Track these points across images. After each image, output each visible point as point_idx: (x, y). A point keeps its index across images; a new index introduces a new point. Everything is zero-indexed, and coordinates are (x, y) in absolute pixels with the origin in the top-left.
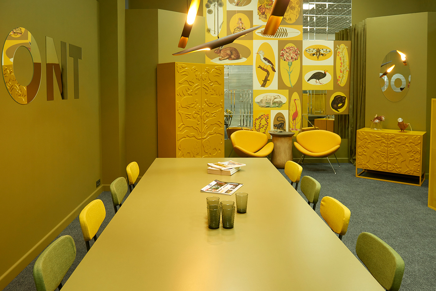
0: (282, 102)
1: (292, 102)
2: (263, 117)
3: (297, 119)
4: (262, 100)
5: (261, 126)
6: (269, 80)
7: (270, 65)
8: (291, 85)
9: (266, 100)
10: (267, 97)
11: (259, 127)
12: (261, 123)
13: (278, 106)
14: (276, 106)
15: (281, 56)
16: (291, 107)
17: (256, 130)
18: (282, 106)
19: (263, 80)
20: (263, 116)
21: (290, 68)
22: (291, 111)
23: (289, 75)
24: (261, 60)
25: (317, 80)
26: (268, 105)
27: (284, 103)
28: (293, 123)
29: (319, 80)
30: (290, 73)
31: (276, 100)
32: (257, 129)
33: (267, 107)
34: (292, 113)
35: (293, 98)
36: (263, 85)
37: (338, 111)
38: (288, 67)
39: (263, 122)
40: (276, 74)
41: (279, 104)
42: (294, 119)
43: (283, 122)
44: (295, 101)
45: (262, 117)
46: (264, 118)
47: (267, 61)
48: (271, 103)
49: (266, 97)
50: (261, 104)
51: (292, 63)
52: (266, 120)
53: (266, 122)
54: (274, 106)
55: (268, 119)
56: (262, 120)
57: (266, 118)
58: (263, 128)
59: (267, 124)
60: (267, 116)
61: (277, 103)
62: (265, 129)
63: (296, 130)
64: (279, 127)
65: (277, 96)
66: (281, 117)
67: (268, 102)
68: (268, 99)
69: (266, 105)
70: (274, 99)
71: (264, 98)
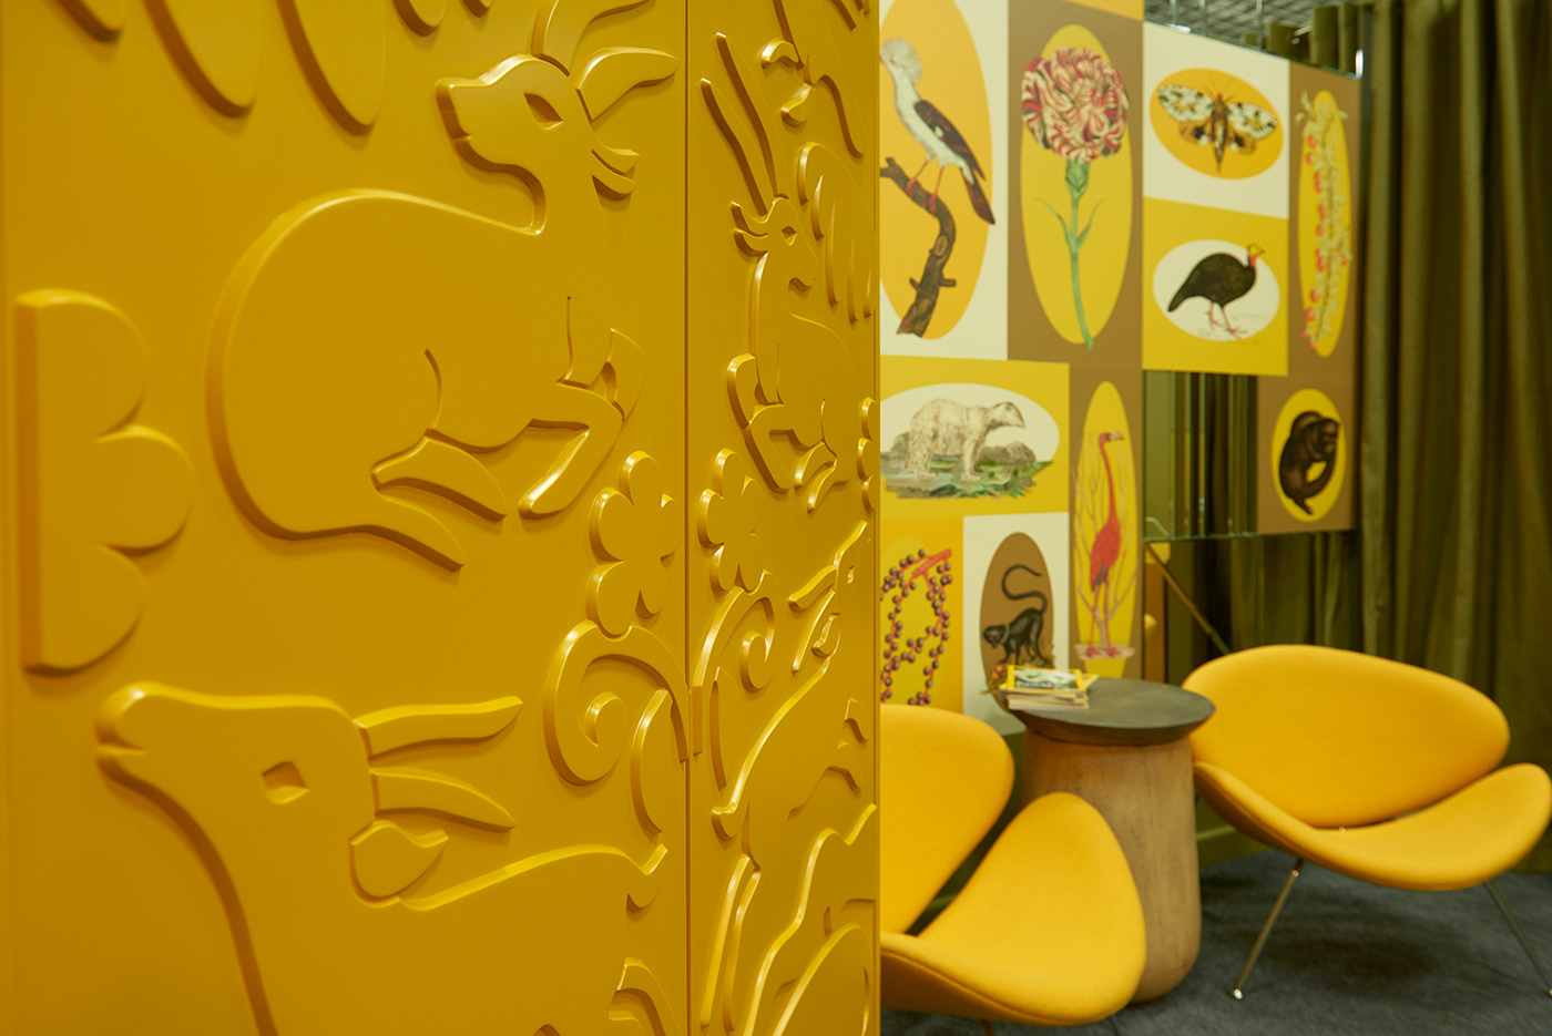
0: (1029, 454)
1: (1090, 449)
2: (916, 575)
3: (1113, 573)
4: (906, 436)
5: (902, 648)
6: (952, 283)
7: (962, 163)
8: (1085, 333)
9: (935, 437)
10: (944, 418)
11: (887, 656)
12: (898, 627)
13: (1006, 487)
14: (997, 487)
15: (1026, 107)
16: (1083, 487)
18: (1031, 484)
19: (912, 282)
20: (912, 568)
21: (1075, 203)
22: (1086, 518)
23: (1074, 258)
24: (900, 113)
25: (1216, 307)
26: (944, 480)
27: (1045, 464)
28: (1091, 603)
29: (1222, 306)
30: (1076, 239)
31: (996, 440)
33: (937, 493)
34: (1089, 533)
35: (1094, 426)
36: (915, 321)
37: (1308, 510)
38: (1065, 193)
39: (916, 614)
40: (998, 234)
41: (1015, 473)
42: (1099, 577)
43: (1036, 603)
44: (1108, 446)
45: (907, 574)
46: (920, 581)
47: (939, 132)
48: (968, 462)
49: (936, 418)
50: (898, 471)
51: (1086, 173)
52: (935, 591)
53: (937, 614)
54: (981, 488)
55: (943, 584)
56: (904, 595)
57: (931, 582)
58: (911, 661)
59: (938, 631)
60: (941, 563)
61: (1001, 464)
62: (929, 668)
63: (1112, 653)
64: (1013, 643)
65: (1003, 407)
66: (1026, 568)
67: (949, 453)
68: (944, 429)
69: (933, 475)
70: (984, 430)
71: (919, 421)
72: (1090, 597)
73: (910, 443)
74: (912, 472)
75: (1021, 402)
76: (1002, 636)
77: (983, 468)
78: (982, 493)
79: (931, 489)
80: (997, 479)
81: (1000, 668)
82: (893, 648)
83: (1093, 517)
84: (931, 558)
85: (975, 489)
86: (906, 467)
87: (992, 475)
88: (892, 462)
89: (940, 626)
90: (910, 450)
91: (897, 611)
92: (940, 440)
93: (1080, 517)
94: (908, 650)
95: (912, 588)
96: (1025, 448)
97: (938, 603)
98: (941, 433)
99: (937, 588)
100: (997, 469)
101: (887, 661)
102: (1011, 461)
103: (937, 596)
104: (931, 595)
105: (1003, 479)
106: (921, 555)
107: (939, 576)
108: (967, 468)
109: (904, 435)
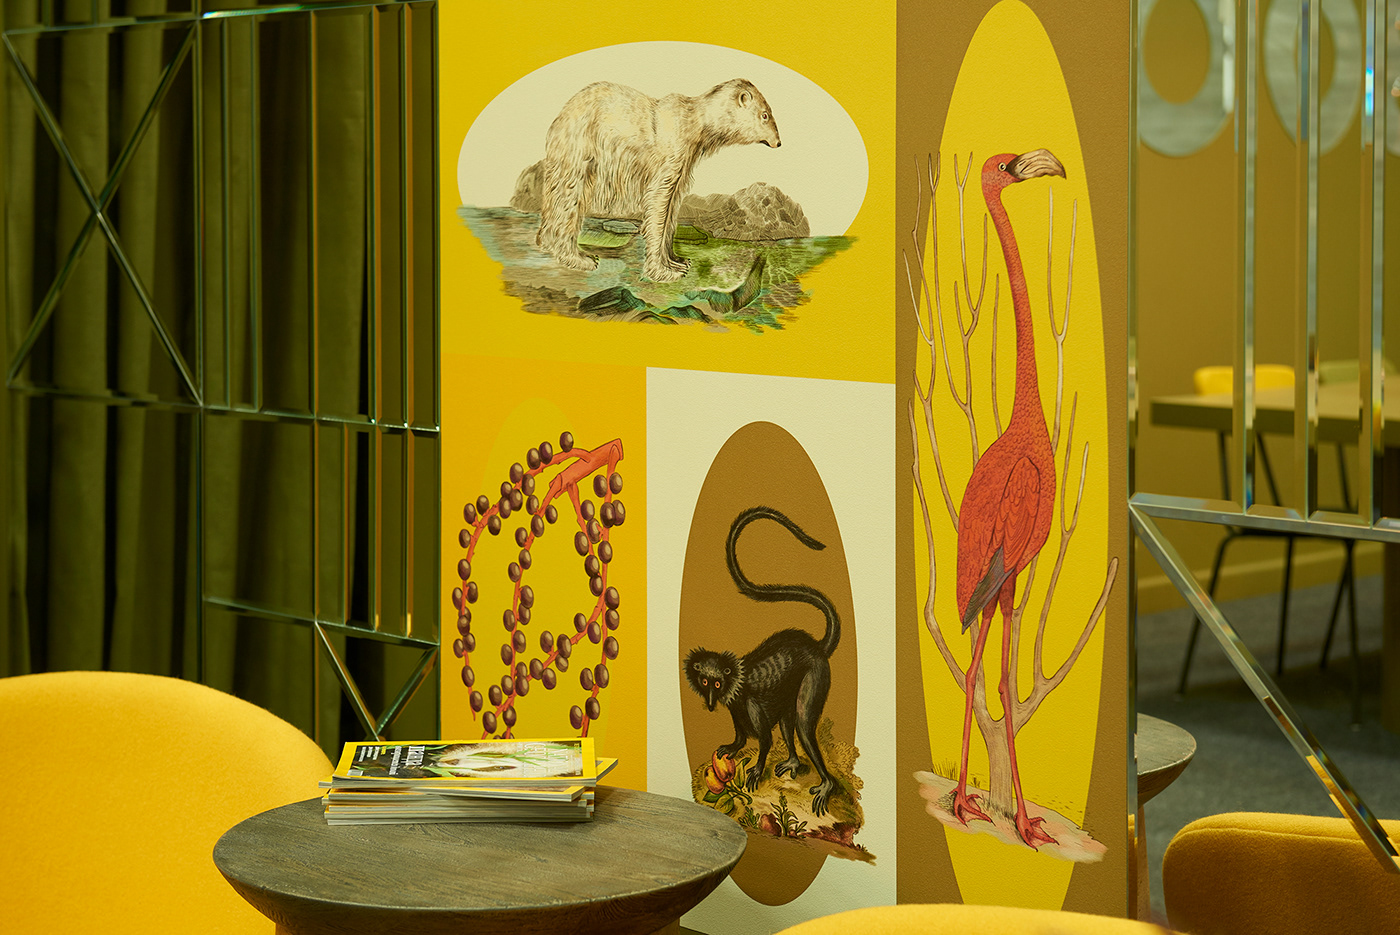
0: (791, 215)
1: (958, 206)
2: (556, 490)
3: (1031, 583)
4: (537, 171)
5: (533, 652)
9: (591, 172)
10: (605, 130)
11: (508, 660)
12: (526, 601)
13: (737, 300)
14: (714, 300)
16: (939, 313)
17: (476, 706)
18: (798, 298)
20: (550, 472)
22: (944, 404)
26: (607, 275)
27: (834, 245)
28: (965, 663)
32: (482, 688)
34: (955, 455)
35: (971, 134)
41: (759, 266)
42: (988, 592)
44: (1010, 194)
45: (541, 483)
46: (563, 505)
48: (655, 238)
50: (522, 250)
52: (592, 538)
53: (596, 591)
54: (683, 302)
55: (608, 523)
56: (536, 531)
57: (583, 511)
58: (549, 684)
59: (597, 630)
60: (603, 471)
61: (725, 241)
62: (581, 712)
63: (1029, 831)
64: (753, 711)
65: (728, 93)
66: (785, 522)
67: (617, 212)
68: (608, 154)
69: (588, 262)
70: (687, 156)
71: (562, 134)
72: (961, 644)
73: (546, 188)
74: (549, 255)
75: (775, 80)
76: (728, 684)
77: (685, 249)
78: (684, 311)
79: (583, 296)
80: (715, 280)
81: (722, 765)
82: (518, 645)
83: (967, 406)
84: (584, 456)
86: (538, 242)
87: (705, 268)
88: (514, 229)
89: (600, 620)
90: (545, 205)
91: (525, 564)
92: (600, 181)
93: (928, 401)
94: (544, 657)
95: (551, 521)
96: (781, 199)
97: (597, 564)
98: (601, 164)
99: (595, 530)
100: (716, 254)
101: (507, 670)
102: (745, 235)
103: (596, 547)
104: (584, 541)
105: (730, 280)
106: (566, 446)
107: (599, 502)
108: (654, 249)
109: (534, 169)
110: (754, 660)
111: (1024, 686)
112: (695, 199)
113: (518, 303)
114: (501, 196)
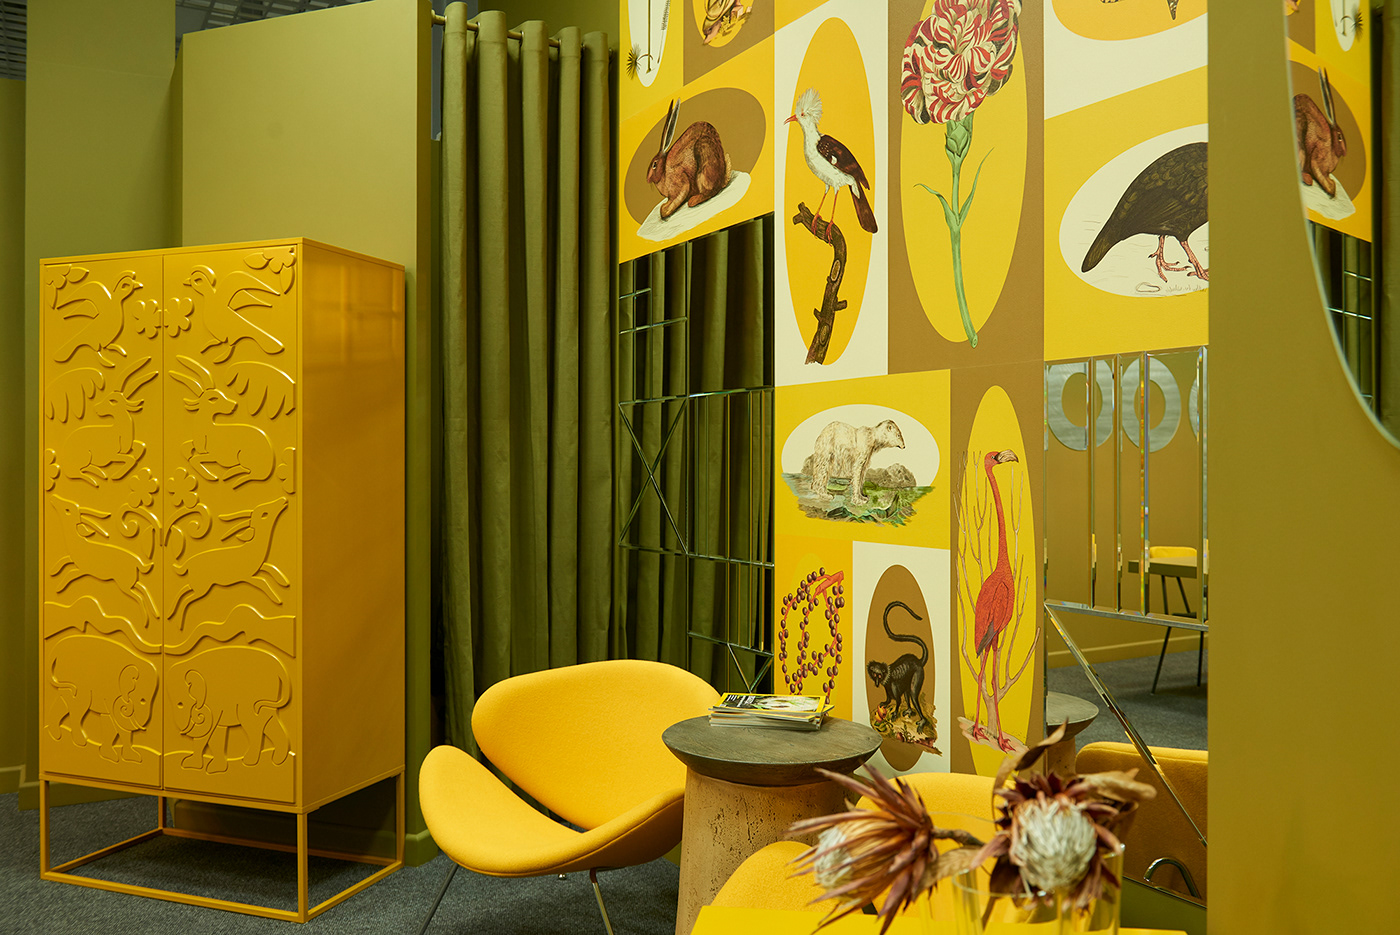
0: (909, 477)
1: (975, 474)
2: (819, 591)
5: (809, 660)
6: (845, 304)
7: (851, 181)
8: (968, 328)
9: (832, 459)
10: (837, 441)
11: (799, 662)
12: (806, 638)
13: (888, 513)
14: (879, 513)
15: (906, 83)
16: (967, 519)
17: (787, 681)
18: (912, 512)
19: (815, 312)
20: (816, 584)
21: (957, 172)
22: (970, 559)
23: (956, 238)
24: (807, 158)
25: (1171, 241)
26: (838, 502)
27: (926, 490)
28: (978, 671)
29: (1183, 238)
30: (956, 214)
31: (881, 462)
32: (789, 674)
33: (834, 514)
34: (974, 581)
35: (980, 444)
36: (818, 349)
38: (944, 160)
39: (819, 630)
40: (880, 240)
41: (896, 499)
42: (987, 641)
43: (918, 653)
44: (996, 469)
45: (812, 588)
46: (821, 598)
47: (834, 159)
48: (856, 487)
49: (832, 441)
50: (806, 491)
51: (968, 129)
52: (832, 613)
53: (833, 636)
54: (867, 514)
55: (838, 606)
56: (811, 609)
57: (828, 601)
58: (815, 674)
59: (833, 651)
60: (836, 584)
61: (883, 488)
62: (827, 685)
63: (1004, 745)
64: (894, 688)
65: (885, 425)
66: (906, 608)
67: (841, 476)
68: (838, 451)
69: (831, 497)
70: (869, 452)
71: (821, 443)
72: (976, 662)
73: (815, 466)
74: (816, 493)
75: (903, 420)
76: (884, 677)
78: (867, 517)
79: (829, 511)
80: (879, 505)
81: (882, 710)
82: (803, 656)
83: (979, 560)
84: (829, 578)
85: (860, 513)
86: (812, 488)
87: (875, 499)
88: (803, 483)
89: (835, 647)
90: (814, 473)
91: (806, 623)
92: (835, 463)
93: (963, 557)
94: (813, 662)
95: (816, 605)
96: (905, 471)
97: (833, 623)
98: (836, 456)
99: (833, 609)
100: (880, 493)
101: (799, 667)
102: (891, 485)
103: (833, 616)
104: (829, 613)
105: (885, 504)
106: (822, 574)
107: (834, 597)
108: (856, 491)
109: (810, 458)
110: (894, 666)
111: (1002, 682)
112: (871, 470)
113: (804, 513)
114: (798, 470)
